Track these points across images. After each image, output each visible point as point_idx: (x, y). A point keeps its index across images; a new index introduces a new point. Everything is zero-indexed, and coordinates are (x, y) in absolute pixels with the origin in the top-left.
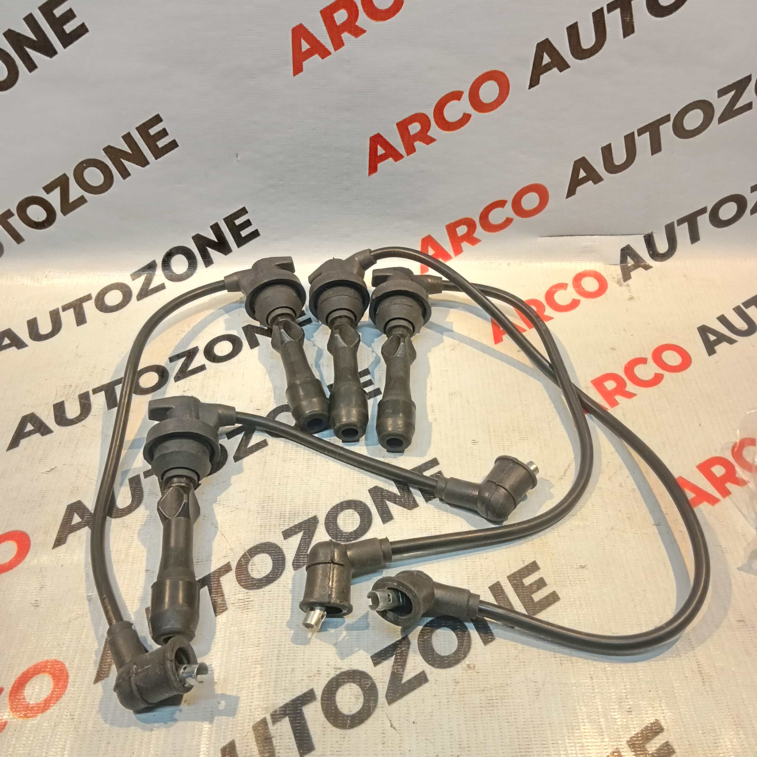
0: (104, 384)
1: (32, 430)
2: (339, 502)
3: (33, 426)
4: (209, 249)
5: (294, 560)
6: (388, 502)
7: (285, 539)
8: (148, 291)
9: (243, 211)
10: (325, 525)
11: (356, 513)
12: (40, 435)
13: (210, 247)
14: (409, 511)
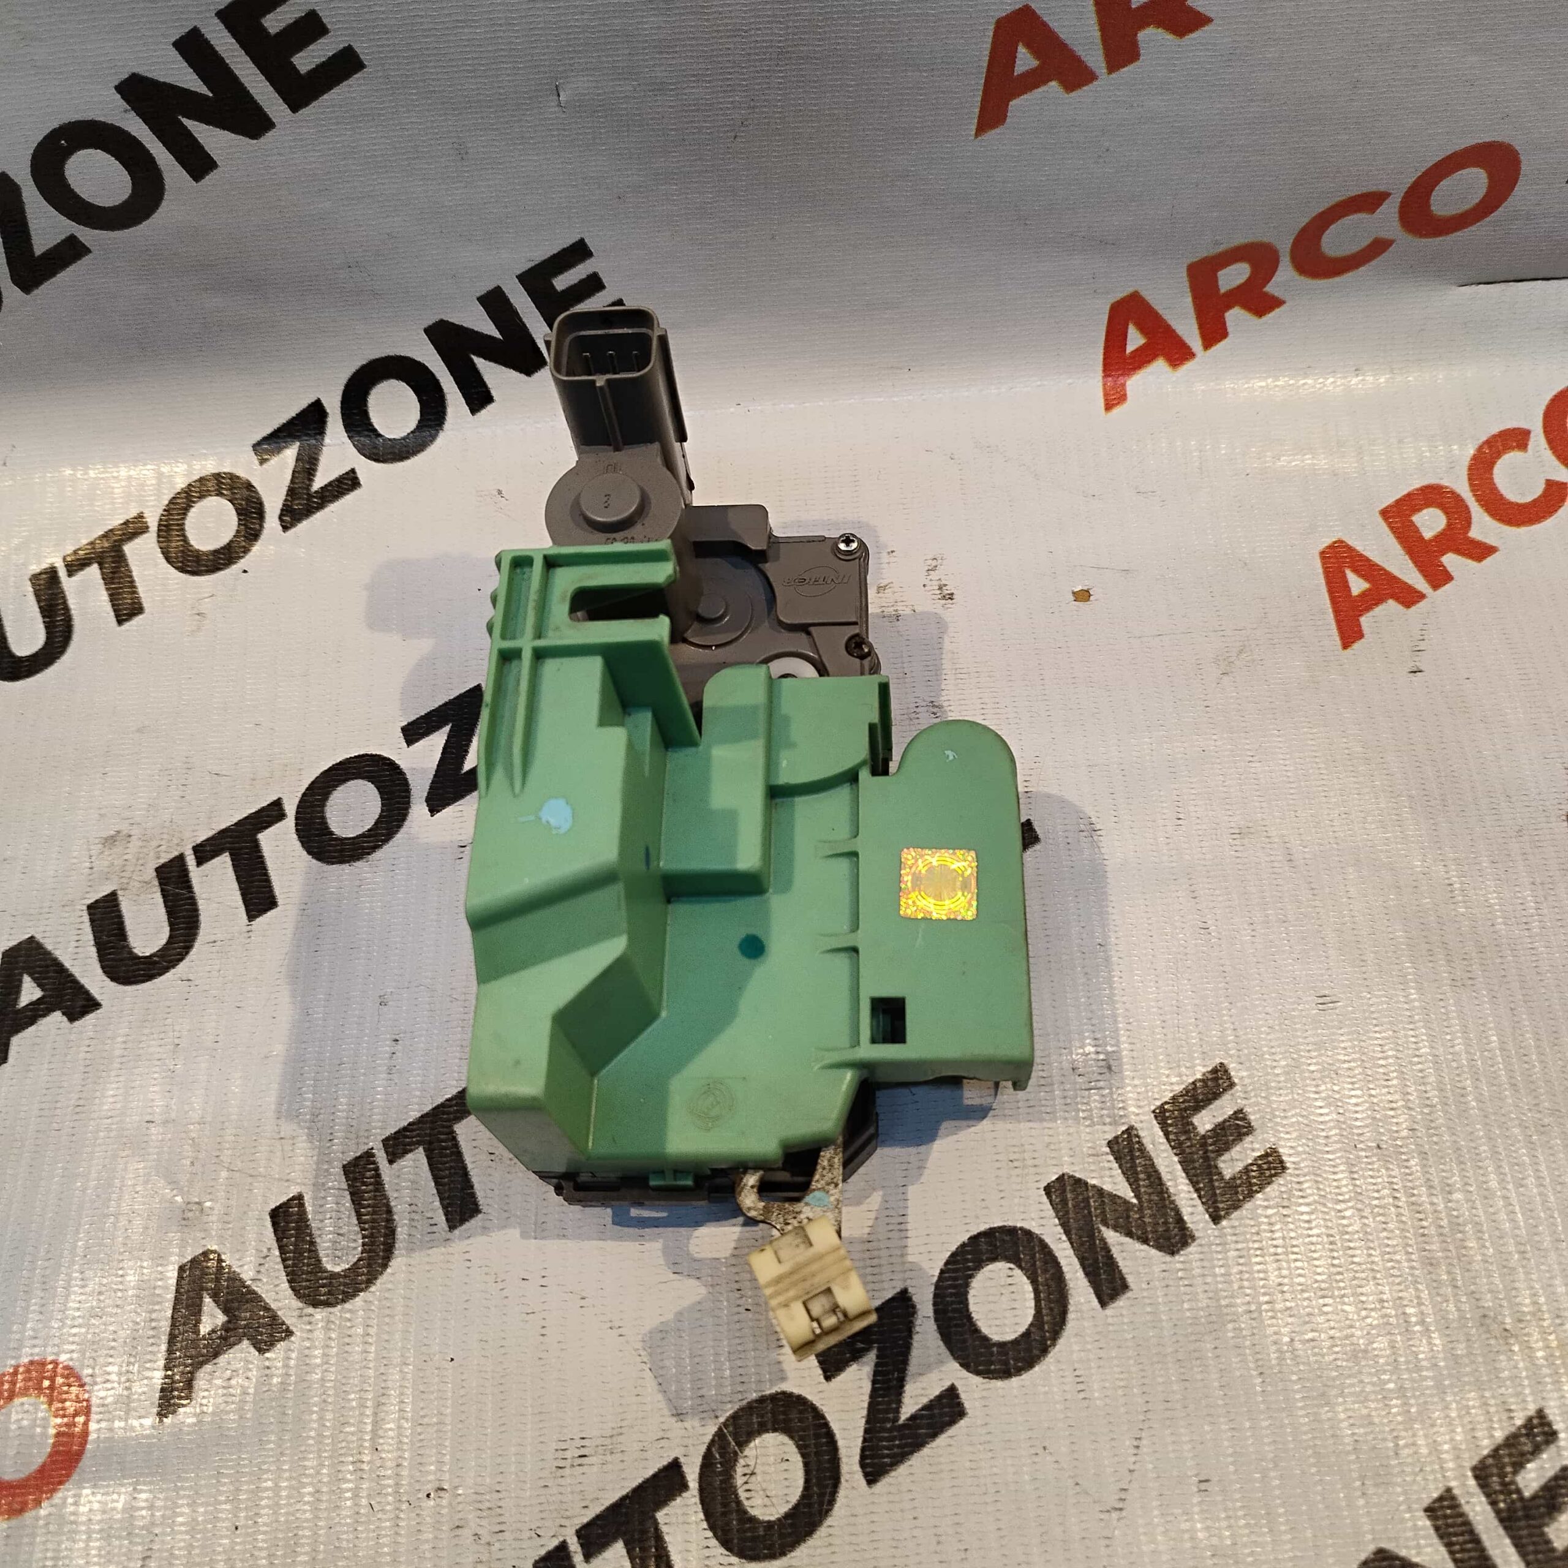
0: (223, 826)
1: (39, 1001)
2: (964, 1238)
3: (39, 985)
4: (480, 362)
5: (863, 1449)
6: (1103, 1229)
7: (828, 1378)
8: (310, 496)
9: (579, 252)
10: (936, 1320)
11: (1018, 1272)
12: (65, 1019)
13: (479, 355)
14: (1168, 1258)
